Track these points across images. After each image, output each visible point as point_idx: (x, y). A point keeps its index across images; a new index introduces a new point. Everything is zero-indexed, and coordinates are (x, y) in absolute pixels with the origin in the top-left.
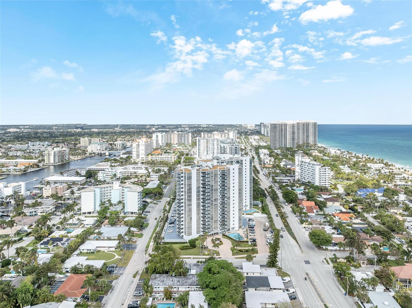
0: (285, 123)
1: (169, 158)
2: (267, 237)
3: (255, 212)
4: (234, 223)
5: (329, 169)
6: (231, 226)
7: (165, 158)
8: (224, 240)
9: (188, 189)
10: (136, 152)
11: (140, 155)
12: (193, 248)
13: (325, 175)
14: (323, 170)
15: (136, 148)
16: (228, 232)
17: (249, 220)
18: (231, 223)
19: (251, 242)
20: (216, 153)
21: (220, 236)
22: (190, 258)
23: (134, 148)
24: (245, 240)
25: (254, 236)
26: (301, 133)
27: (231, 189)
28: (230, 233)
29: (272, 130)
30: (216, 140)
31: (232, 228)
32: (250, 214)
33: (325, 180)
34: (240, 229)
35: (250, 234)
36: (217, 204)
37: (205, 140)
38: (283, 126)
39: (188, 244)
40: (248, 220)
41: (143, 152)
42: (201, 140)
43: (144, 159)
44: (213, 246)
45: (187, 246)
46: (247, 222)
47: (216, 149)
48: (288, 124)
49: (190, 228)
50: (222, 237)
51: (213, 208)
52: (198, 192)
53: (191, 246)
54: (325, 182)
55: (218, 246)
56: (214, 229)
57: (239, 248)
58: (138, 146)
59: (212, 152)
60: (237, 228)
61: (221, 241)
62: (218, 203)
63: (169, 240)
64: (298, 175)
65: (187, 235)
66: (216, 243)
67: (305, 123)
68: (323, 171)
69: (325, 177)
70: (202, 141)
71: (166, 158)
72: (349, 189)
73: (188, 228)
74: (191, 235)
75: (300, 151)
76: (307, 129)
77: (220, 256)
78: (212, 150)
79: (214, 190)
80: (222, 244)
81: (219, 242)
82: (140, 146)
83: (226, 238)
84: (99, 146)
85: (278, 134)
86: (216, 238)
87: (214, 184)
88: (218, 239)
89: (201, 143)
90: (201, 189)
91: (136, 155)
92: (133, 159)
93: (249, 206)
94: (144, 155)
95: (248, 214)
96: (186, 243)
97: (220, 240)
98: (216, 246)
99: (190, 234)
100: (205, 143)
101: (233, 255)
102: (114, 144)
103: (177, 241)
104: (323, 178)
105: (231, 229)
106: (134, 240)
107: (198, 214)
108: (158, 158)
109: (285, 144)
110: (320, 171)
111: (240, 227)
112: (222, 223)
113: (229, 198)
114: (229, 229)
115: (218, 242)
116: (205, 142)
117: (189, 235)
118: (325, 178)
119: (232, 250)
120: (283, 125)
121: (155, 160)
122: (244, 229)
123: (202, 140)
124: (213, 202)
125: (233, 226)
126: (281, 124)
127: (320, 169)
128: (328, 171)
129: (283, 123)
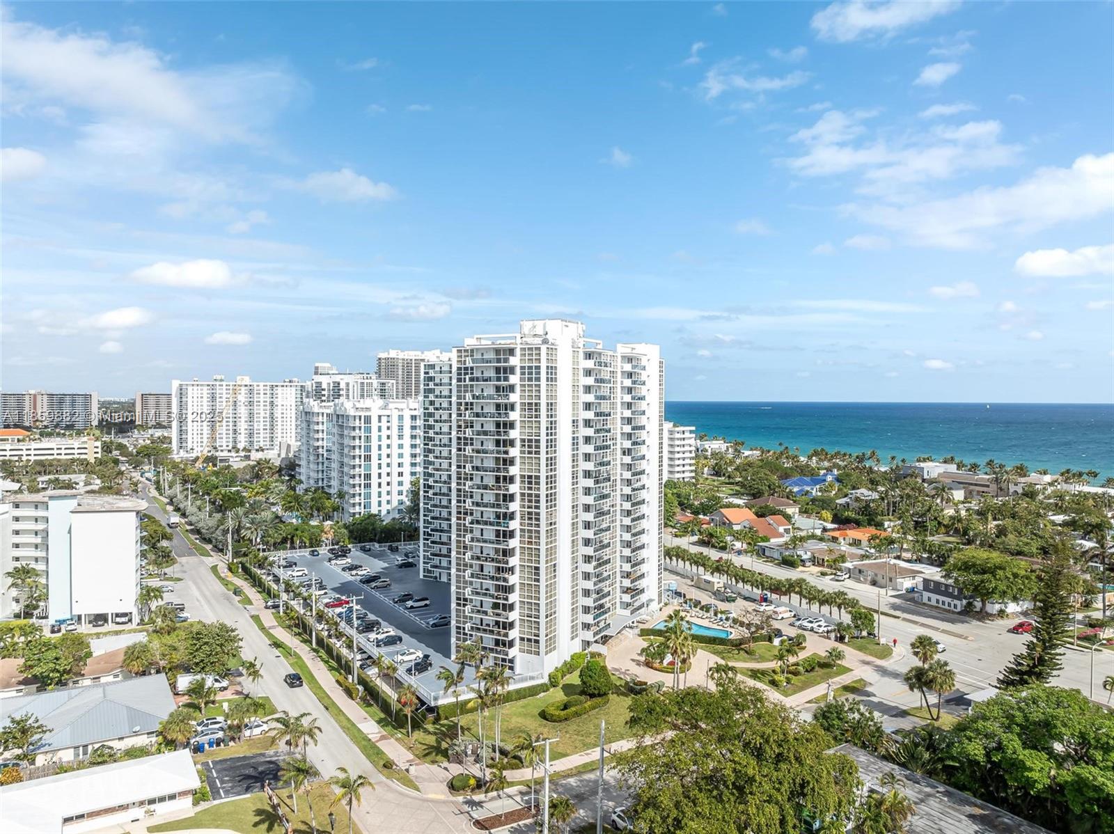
1: (76, 451)
7: (55, 452)
14: (678, 436)
20: (243, 431)
30: (243, 388)
33: (683, 465)
37: (205, 388)
42: (190, 388)
47: (243, 420)
54: (684, 472)
59: (231, 428)
69: (684, 456)
70: (195, 391)
71: (63, 452)
78: (231, 424)
89: (190, 400)
100: (205, 399)
104: (678, 459)
108: (24, 453)
110: (673, 440)
116: (205, 396)
118: (684, 459)
121: (16, 458)
123: (195, 388)
126: (409, 361)
127: (671, 432)
128: (691, 438)
129: (414, 358)
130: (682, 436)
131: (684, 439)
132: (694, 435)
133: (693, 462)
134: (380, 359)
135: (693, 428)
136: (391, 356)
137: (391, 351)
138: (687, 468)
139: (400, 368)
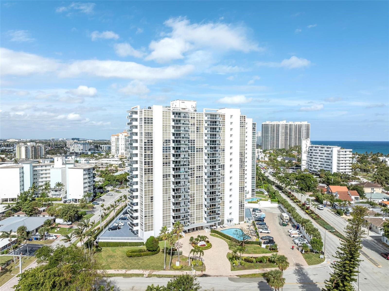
0: (277, 124)
2: (292, 236)
3: (261, 200)
4: (230, 211)
5: (350, 152)
6: (227, 217)
8: (213, 240)
9: (145, 143)
10: (115, 147)
11: (119, 150)
12: (153, 255)
13: (345, 159)
14: (343, 153)
15: (115, 142)
16: (222, 226)
17: (254, 210)
18: (227, 211)
19: (264, 243)
21: (206, 232)
22: (142, 275)
23: (113, 142)
24: (255, 240)
25: (268, 233)
26: (293, 135)
27: (227, 151)
28: (224, 229)
29: (263, 131)
31: (228, 221)
32: (254, 203)
33: (345, 166)
34: (241, 223)
35: (261, 230)
36: (202, 177)
38: (275, 127)
39: (144, 248)
40: (251, 210)
41: (123, 147)
43: (124, 154)
44: (192, 250)
45: (140, 251)
46: (251, 212)
48: (280, 124)
49: (149, 216)
50: (210, 235)
51: (194, 182)
52: (166, 149)
53: (149, 251)
54: (345, 169)
55: (201, 251)
56: (197, 220)
57: (245, 255)
58: (118, 140)
60: (236, 220)
61: (208, 242)
62: (204, 175)
63: (109, 239)
64: (305, 164)
65: (144, 230)
66: (199, 245)
67: (298, 125)
68: (342, 155)
69: (345, 162)
72: (382, 176)
73: (145, 216)
74: (152, 230)
75: (294, 151)
76: (300, 132)
77: (205, 270)
79: (196, 150)
80: (210, 246)
81: (205, 243)
82: (120, 140)
83: (217, 237)
84: (82, 146)
85: (270, 135)
86: (199, 236)
87: (196, 139)
88: (203, 238)
90: (172, 145)
91: (115, 150)
92: (112, 154)
93: (250, 193)
94: (124, 150)
95: (251, 202)
96: (142, 244)
97: (207, 240)
98: (198, 250)
99: (149, 227)
101: (234, 268)
102: (100, 147)
103: (125, 241)
104: (342, 163)
105: (226, 222)
106: (51, 238)
107: (166, 191)
109: (277, 145)
110: (339, 155)
111: (241, 219)
112: (210, 209)
113: (223, 167)
114: (223, 221)
115: (203, 243)
117: (149, 230)
118: (345, 164)
119: (232, 258)
120: (275, 125)
122: (248, 222)
124: (194, 171)
125: (230, 217)
126: (274, 125)
127: (339, 151)
128: (350, 154)
129: (275, 124)
130: (345, 153)
131: (346, 155)
132: (352, 153)
133: (351, 165)
134: (262, 125)
135: (351, 150)
136: (267, 123)
137: (267, 122)
138: (348, 168)
139: (270, 128)
